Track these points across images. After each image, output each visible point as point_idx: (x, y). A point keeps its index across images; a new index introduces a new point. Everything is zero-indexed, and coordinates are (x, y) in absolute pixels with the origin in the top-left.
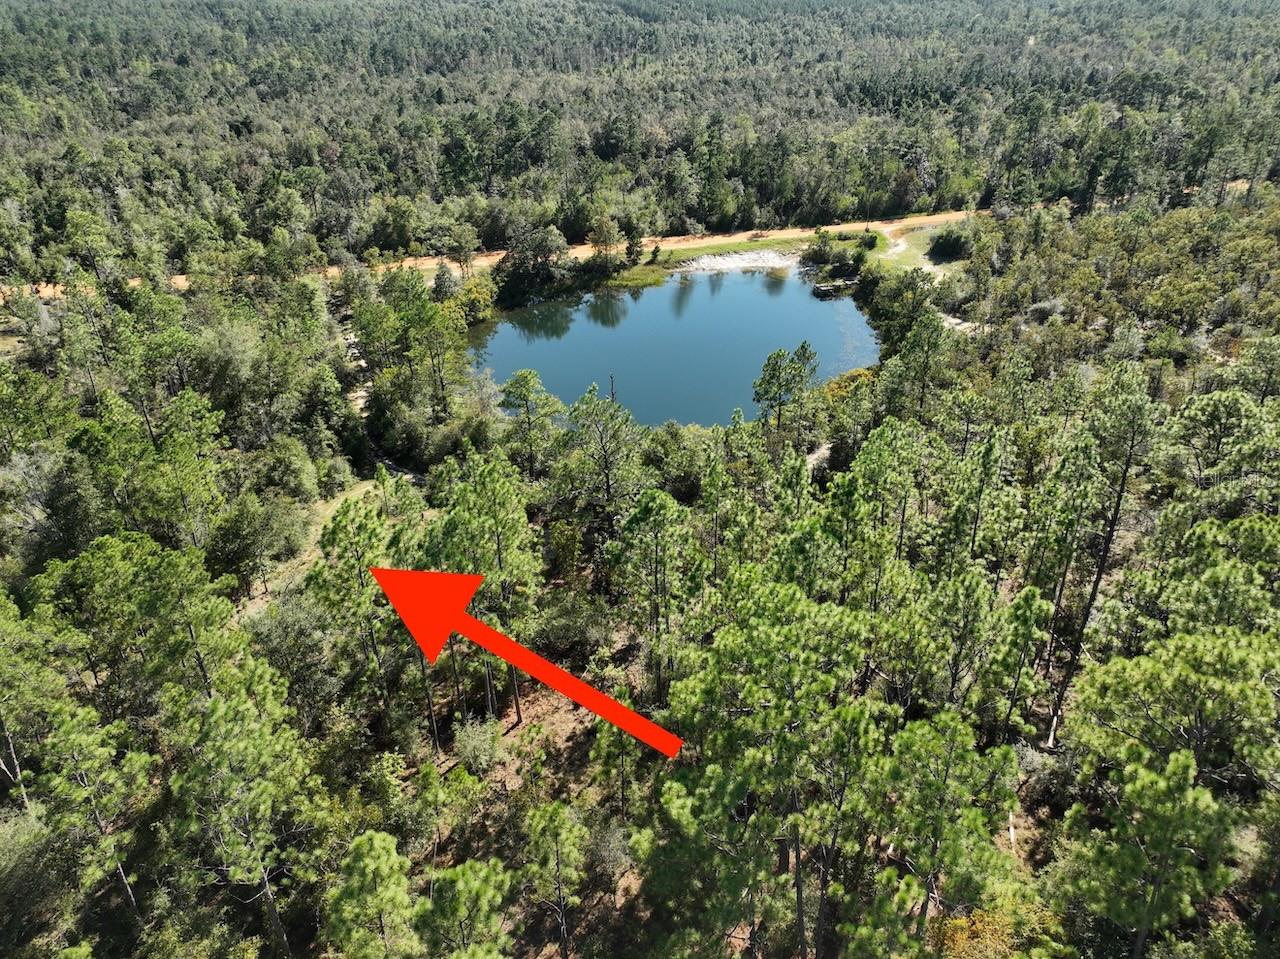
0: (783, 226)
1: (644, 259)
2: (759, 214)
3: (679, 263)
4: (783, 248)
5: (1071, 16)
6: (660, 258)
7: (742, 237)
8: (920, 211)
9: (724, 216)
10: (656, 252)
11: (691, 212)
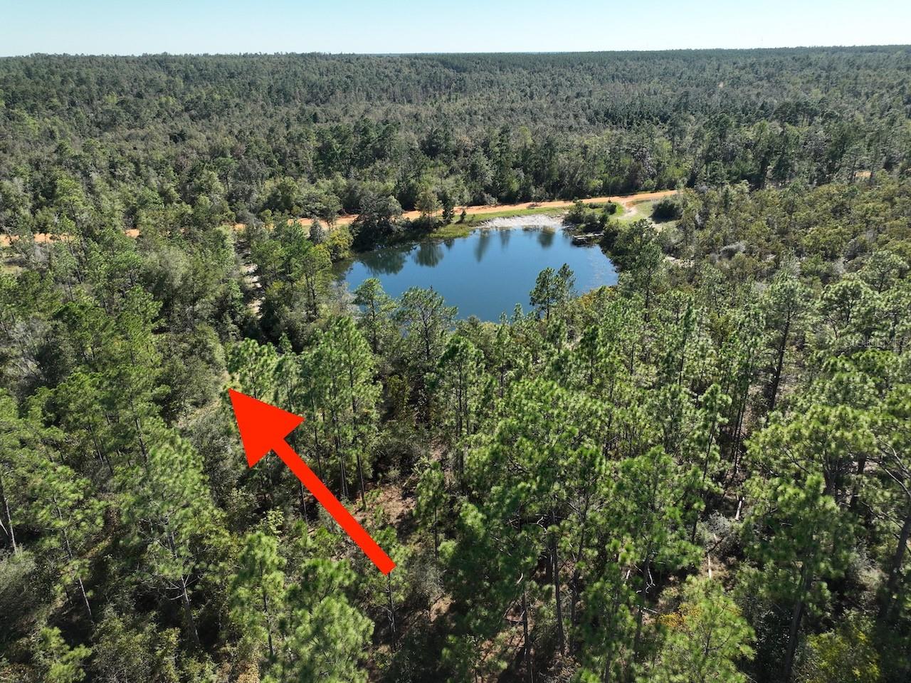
0: (551, 199)
1: (455, 220)
2: (534, 192)
3: (479, 223)
4: (552, 213)
5: (748, 69)
6: (466, 219)
7: (523, 207)
8: (646, 190)
9: (511, 192)
10: (463, 215)
11: (487, 189)
